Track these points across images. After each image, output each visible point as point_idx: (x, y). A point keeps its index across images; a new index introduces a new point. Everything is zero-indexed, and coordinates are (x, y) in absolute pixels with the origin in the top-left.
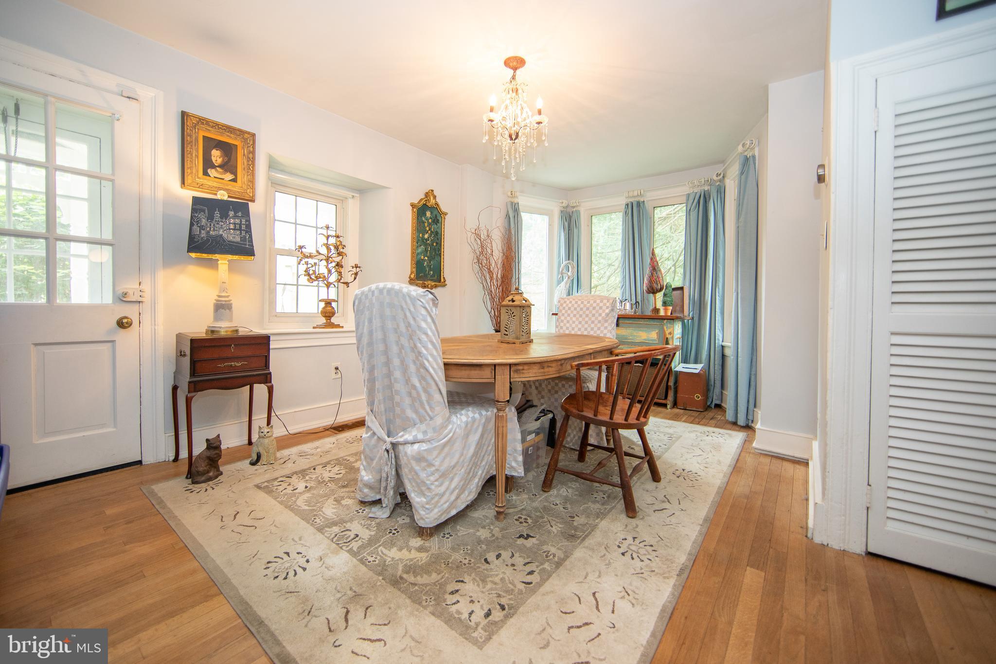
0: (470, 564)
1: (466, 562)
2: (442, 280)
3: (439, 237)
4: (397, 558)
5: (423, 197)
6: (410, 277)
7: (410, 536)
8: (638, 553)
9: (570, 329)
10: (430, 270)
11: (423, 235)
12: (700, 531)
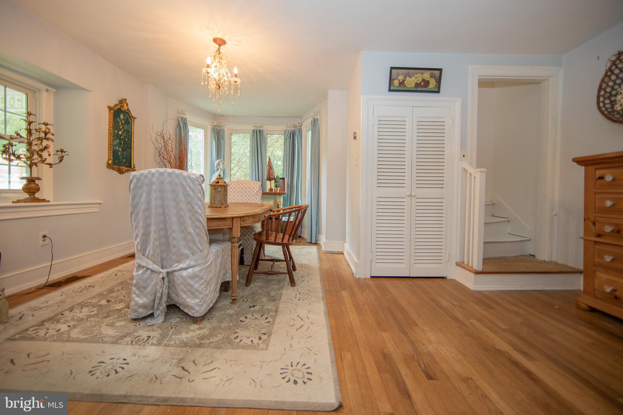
0: (234, 325)
1: (232, 325)
2: (133, 166)
3: (130, 134)
4: (189, 337)
5: (117, 103)
6: (108, 163)
7: (187, 326)
8: (304, 298)
9: (236, 200)
10: (123, 158)
11: (118, 131)
12: (321, 284)
